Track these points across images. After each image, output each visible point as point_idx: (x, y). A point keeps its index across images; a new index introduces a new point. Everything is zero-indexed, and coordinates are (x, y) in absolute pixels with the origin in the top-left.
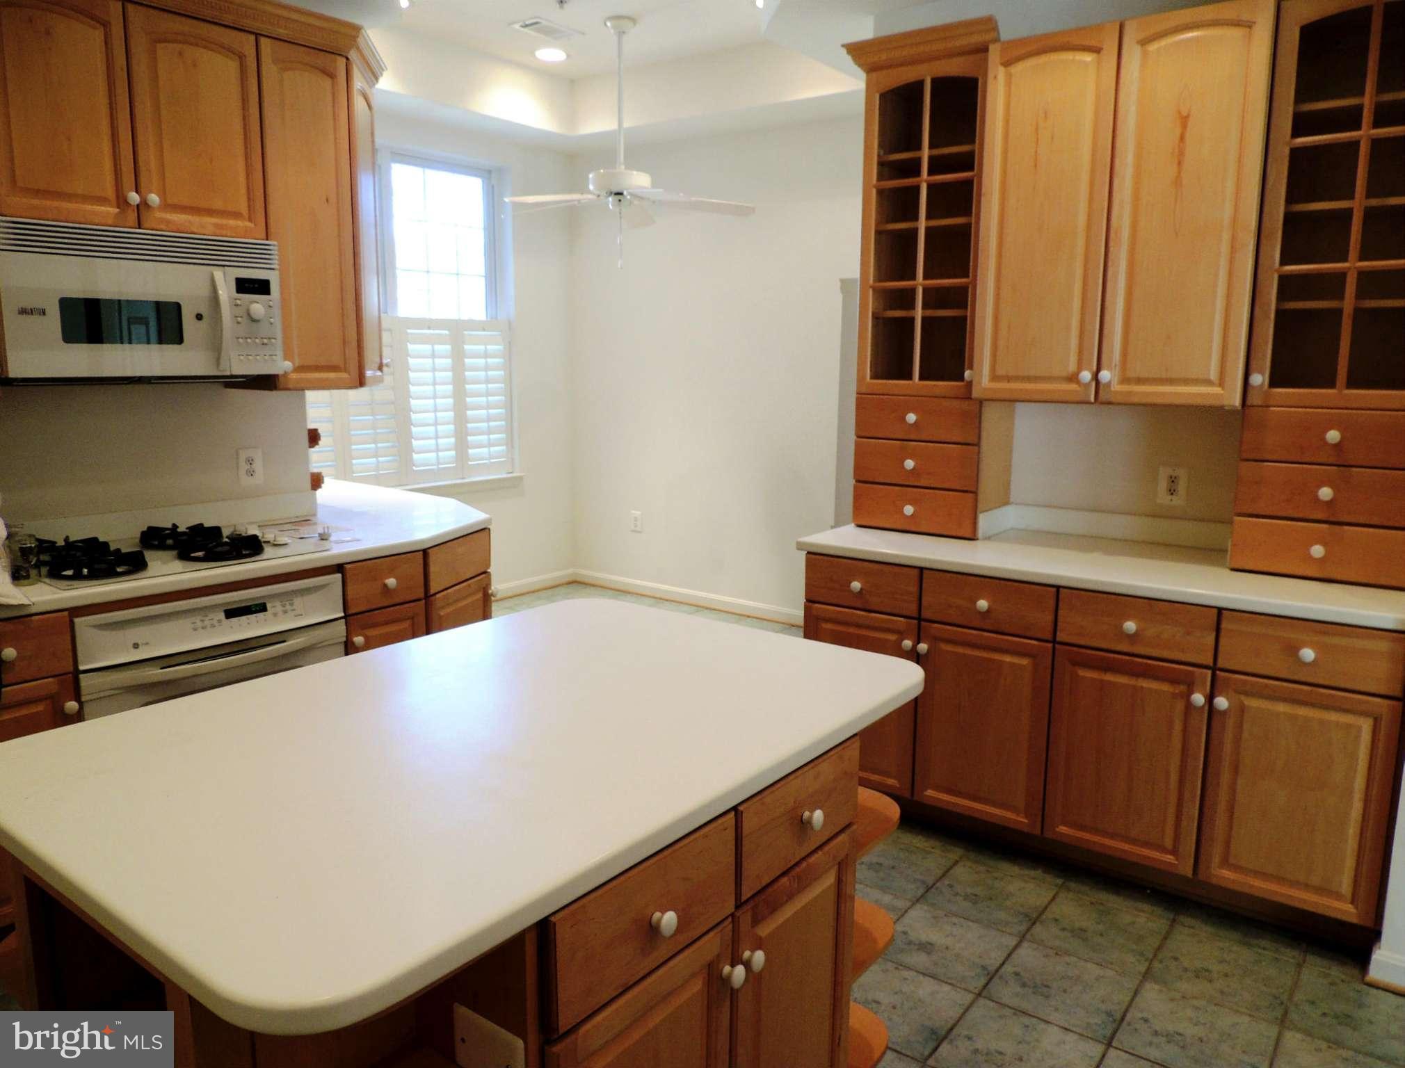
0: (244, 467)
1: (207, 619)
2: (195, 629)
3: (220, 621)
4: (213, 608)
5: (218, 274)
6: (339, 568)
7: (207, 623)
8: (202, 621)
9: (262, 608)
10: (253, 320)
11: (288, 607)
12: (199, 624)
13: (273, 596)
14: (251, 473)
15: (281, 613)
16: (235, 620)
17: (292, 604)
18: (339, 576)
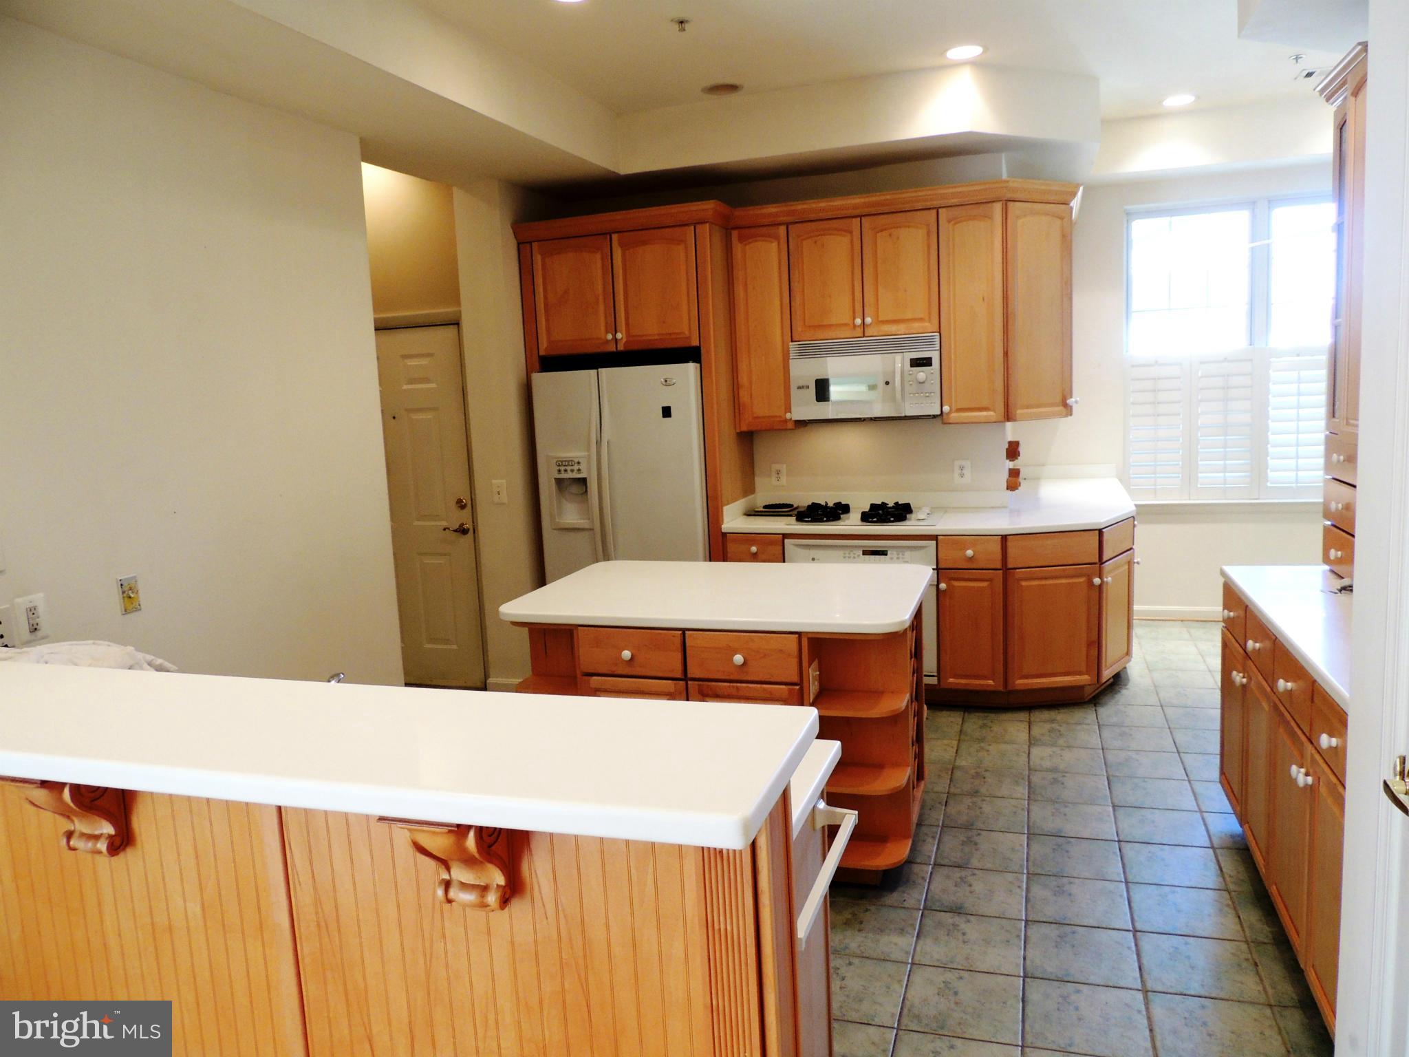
0: (957, 471)
1: (852, 553)
2: (844, 557)
3: (859, 556)
4: (856, 547)
5: (898, 357)
6: (934, 537)
7: (852, 555)
8: (849, 554)
9: (884, 553)
10: (923, 383)
11: (901, 556)
12: (847, 555)
13: (893, 547)
14: (962, 476)
15: (895, 558)
16: (867, 557)
17: (903, 555)
18: (934, 542)
